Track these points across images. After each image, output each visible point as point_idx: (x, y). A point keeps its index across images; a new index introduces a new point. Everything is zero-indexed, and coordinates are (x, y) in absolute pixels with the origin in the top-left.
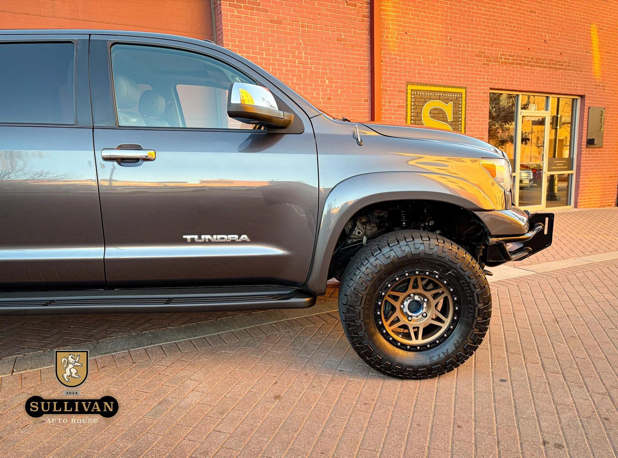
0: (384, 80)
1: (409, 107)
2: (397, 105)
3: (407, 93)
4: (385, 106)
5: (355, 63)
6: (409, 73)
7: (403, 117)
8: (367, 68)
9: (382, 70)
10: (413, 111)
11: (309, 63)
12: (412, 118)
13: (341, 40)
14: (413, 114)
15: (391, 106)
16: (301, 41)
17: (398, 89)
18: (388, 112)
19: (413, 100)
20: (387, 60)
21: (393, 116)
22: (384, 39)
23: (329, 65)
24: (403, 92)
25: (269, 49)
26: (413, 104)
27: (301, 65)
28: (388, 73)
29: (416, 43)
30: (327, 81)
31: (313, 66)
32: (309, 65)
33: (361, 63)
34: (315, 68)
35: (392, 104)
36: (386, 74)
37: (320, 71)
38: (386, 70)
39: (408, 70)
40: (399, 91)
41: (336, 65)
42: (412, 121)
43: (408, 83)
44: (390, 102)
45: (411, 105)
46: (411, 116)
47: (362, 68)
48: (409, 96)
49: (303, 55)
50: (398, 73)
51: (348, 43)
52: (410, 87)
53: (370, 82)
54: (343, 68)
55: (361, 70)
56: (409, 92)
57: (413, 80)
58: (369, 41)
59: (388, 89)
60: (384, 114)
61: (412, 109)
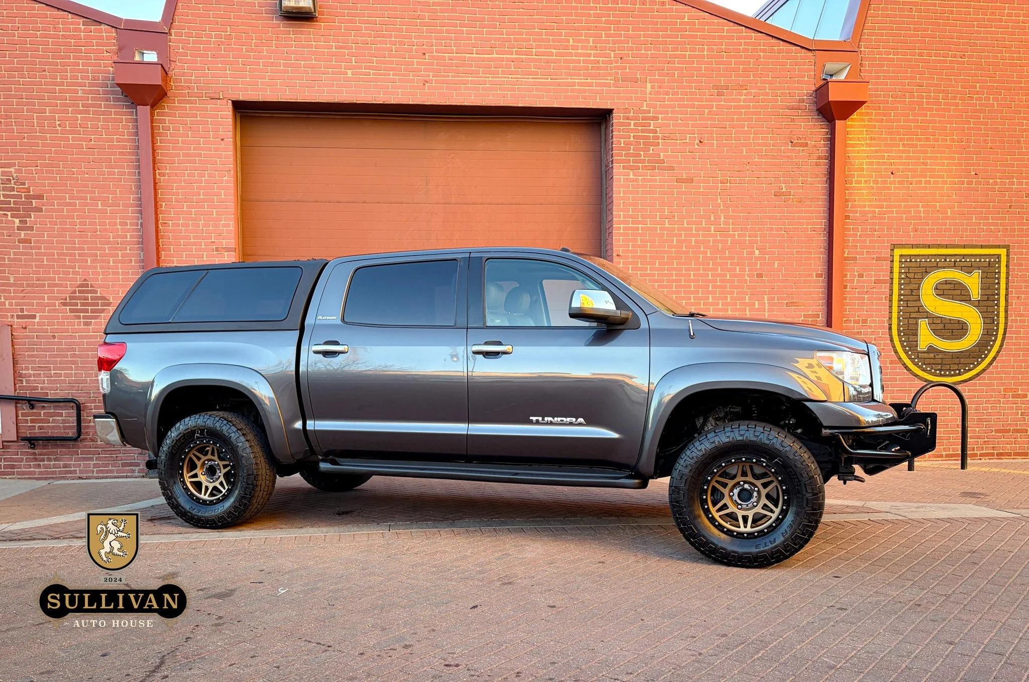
0: (850, 244)
1: (896, 281)
2: (873, 279)
3: (892, 261)
4: (852, 281)
5: (803, 224)
6: (898, 230)
7: (884, 296)
8: (823, 230)
9: (849, 229)
10: (902, 287)
11: (731, 230)
12: (902, 297)
13: (783, 194)
14: (902, 292)
15: (864, 282)
16: (719, 201)
17: (875, 256)
18: (857, 290)
19: (903, 271)
20: (858, 215)
21: (866, 296)
22: (854, 185)
23: (760, 229)
24: (884, 259)
25: (674, 216)
26: (903, 276)
27: (718, 233)
28: (859, 234)
29: (911, 186)
30: (757, 252)
31: (736, 233)
32: (731, 232)
33: (814, 224)
34: (739, 235)
35: (864, 278)
36: (856, 235)
37: (747, 238)
38: (856, 230)
39: (895, 227)
40: (878, 259)
41: (771, 229)
42: (902, 302)
43: (894, 247)
44: (861, 276)
45: (900, 279)
46: (900, 295)
47: (814, 231)
48: (896, 265)
49: (723, 219)
50: (876, 233)
51: (792, 197)
52: (898, 252)
53: (827, 248)
54: (783, 232)
55: (813, 232)
56: (897, 259)
57: (904, 241)
58: (826, 192)
59: (858, 256)
60: (850, 293)
61: (900, 284)
